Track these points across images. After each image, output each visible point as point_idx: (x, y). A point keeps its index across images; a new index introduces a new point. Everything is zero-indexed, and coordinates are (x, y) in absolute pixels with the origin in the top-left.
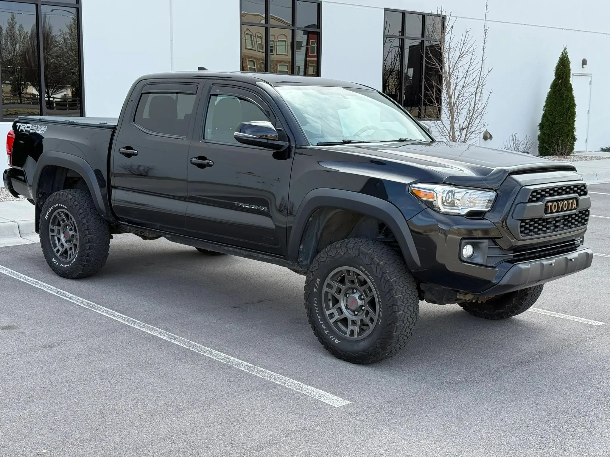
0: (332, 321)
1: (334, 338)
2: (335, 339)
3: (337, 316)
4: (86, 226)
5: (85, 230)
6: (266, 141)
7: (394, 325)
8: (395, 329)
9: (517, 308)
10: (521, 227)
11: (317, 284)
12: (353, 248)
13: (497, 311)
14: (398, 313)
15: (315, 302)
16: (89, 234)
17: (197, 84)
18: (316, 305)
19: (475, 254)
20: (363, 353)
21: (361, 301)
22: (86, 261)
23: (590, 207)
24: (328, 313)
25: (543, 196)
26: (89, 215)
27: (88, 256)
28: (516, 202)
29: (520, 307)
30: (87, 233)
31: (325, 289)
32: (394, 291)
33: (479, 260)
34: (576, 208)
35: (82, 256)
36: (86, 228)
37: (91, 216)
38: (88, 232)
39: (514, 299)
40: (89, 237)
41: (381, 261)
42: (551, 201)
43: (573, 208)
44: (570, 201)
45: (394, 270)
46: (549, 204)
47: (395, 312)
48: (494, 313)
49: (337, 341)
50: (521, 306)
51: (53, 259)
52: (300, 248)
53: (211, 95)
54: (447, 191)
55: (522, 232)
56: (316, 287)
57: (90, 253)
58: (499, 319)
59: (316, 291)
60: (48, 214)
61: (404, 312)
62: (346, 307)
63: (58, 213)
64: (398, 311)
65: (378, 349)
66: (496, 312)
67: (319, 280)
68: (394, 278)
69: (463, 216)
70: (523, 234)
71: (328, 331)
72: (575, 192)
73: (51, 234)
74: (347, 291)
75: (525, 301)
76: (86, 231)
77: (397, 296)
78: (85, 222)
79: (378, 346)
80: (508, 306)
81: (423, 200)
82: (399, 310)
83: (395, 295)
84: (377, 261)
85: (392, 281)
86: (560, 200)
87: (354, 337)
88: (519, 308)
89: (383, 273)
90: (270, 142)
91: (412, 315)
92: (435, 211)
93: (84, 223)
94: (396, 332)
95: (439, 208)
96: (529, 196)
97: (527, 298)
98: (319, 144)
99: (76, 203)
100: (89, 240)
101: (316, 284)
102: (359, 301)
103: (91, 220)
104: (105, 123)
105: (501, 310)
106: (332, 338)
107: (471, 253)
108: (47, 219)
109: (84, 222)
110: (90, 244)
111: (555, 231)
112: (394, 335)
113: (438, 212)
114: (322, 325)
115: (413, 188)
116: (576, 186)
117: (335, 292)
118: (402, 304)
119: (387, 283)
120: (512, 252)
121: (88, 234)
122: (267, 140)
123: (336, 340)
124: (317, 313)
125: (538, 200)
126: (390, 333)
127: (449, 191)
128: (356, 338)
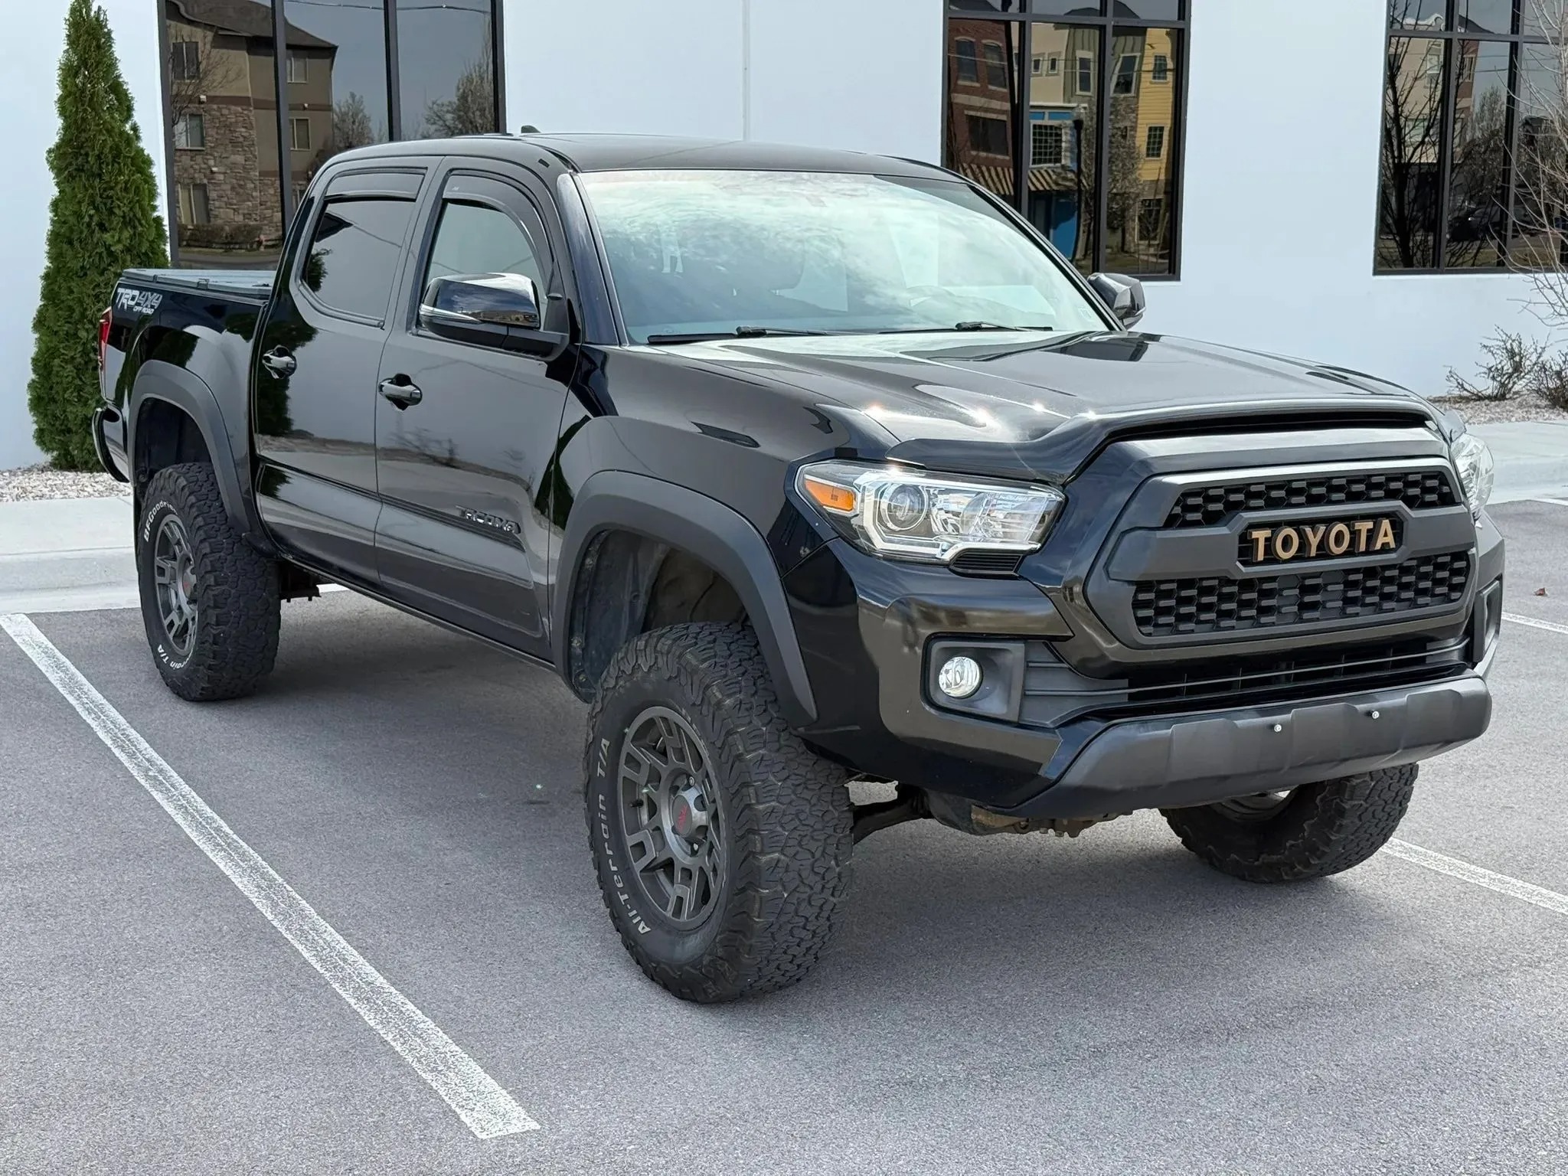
0: (638, 866)
1: (639, 918)
2: (639, 922)
3: (652, 853)
4: (207, 561)
5: (206, 572)
6: (502, 330)
7: (753, 893)
8: (757, 906)
9: (1318, 853)
10: (1137, 605)
11: (602, 751)
12: (668, 652)
13: (1265, 858)
14: (764, 859)
15: (601, 806)
16: (217, 584)
17: (424, 171)
18: (603, 817)
19: (986, 687)
20: (692, 970)
21: (700, 813)
22: (211, 655)
23: (1472, 545)
24: (631, 840)
25: (1234, 507)
26: (221, 531)
27: (215, 643)
28: (1123, 525)
29: (1327, 850)
30: (212, 581)
31: (624, 770)
32: (751, 790)
33: (994, 705)
34: (1393, 545)
35: (203, 643)
36: (209, 569)
37: (226, 535)
38: (212, 579)
39: (1308, 822)
40: (217, 590)
41: (729, 696)
42: (1275, 526)
43: (1378, 546)
44: (1365, 526)
45: (764, 725)
46: (1261, 535)
47: (753, 854)
48: (1256, 863)
49: (643, 928)
50: (1328, 845)
51: (160, 647)
52: (574, 644)
53: (446, 201)
54: (894, 488)
55: (1141, 622)
56: (602, 763)
57: (219, 634)
58: (1271, 883)
59: (603, 774)
60: (148, 526)
61: (785, 855)
62: (674, 830)
63: (167, 524)
64: (763, 853)
65: (721, 961)
66: (1261, 859)
67: (608, 743)
68: (760, 748)
69: (946, 565)
70: (1149, 629)
71: (626, 897)
72: (1391, 495)
73: (159, 580)
74: (675, 779)
75: (1338, 832)
76: (207, 576)
77: (761, 807)
78: (208, 550)
79: (720, 952)
80: (1292, 845)
81: (830, 514)
82: (767, 850)
83: (753, 802)
84: (717, 694)
85: (750, 760)
86: (1313, 522)
87: (681, 920)
88: (1324, 853)
89: (729, 733)
90: (513, 333)
91: (816, 865)
92: (857, 547)
93: (206, 554)
94: (759, 914)
95: (869, 539)
96: (1167, 507)
97: (1345, 822)
98: (652, 340)
99: (192, 499)
100: (215, 601)
101: (600, 755)
102: (694, 811)
103: (225, 545)
104: (264, 285)
105: (1275, 857)
106: (635, 916)
107: (976, 683)
108: (147, 539)
109: (204, 552)
110: (218, 611)
111: (1302, 621)
112: (758, 922)
113: (869, 553)
114: (615, 877)
115: (807, 477)
116: (1402, 475)
117: (648, 782)
118: (779, 829)
119: (737, 763)
120: (1125, 682)
121: (212, 583)
122: (505, 328)
123: (642, 924)
124: (606, 840)
125: (1211, 519)
126: (745, 915)
127: (903, 489)
128: (685, 924)
